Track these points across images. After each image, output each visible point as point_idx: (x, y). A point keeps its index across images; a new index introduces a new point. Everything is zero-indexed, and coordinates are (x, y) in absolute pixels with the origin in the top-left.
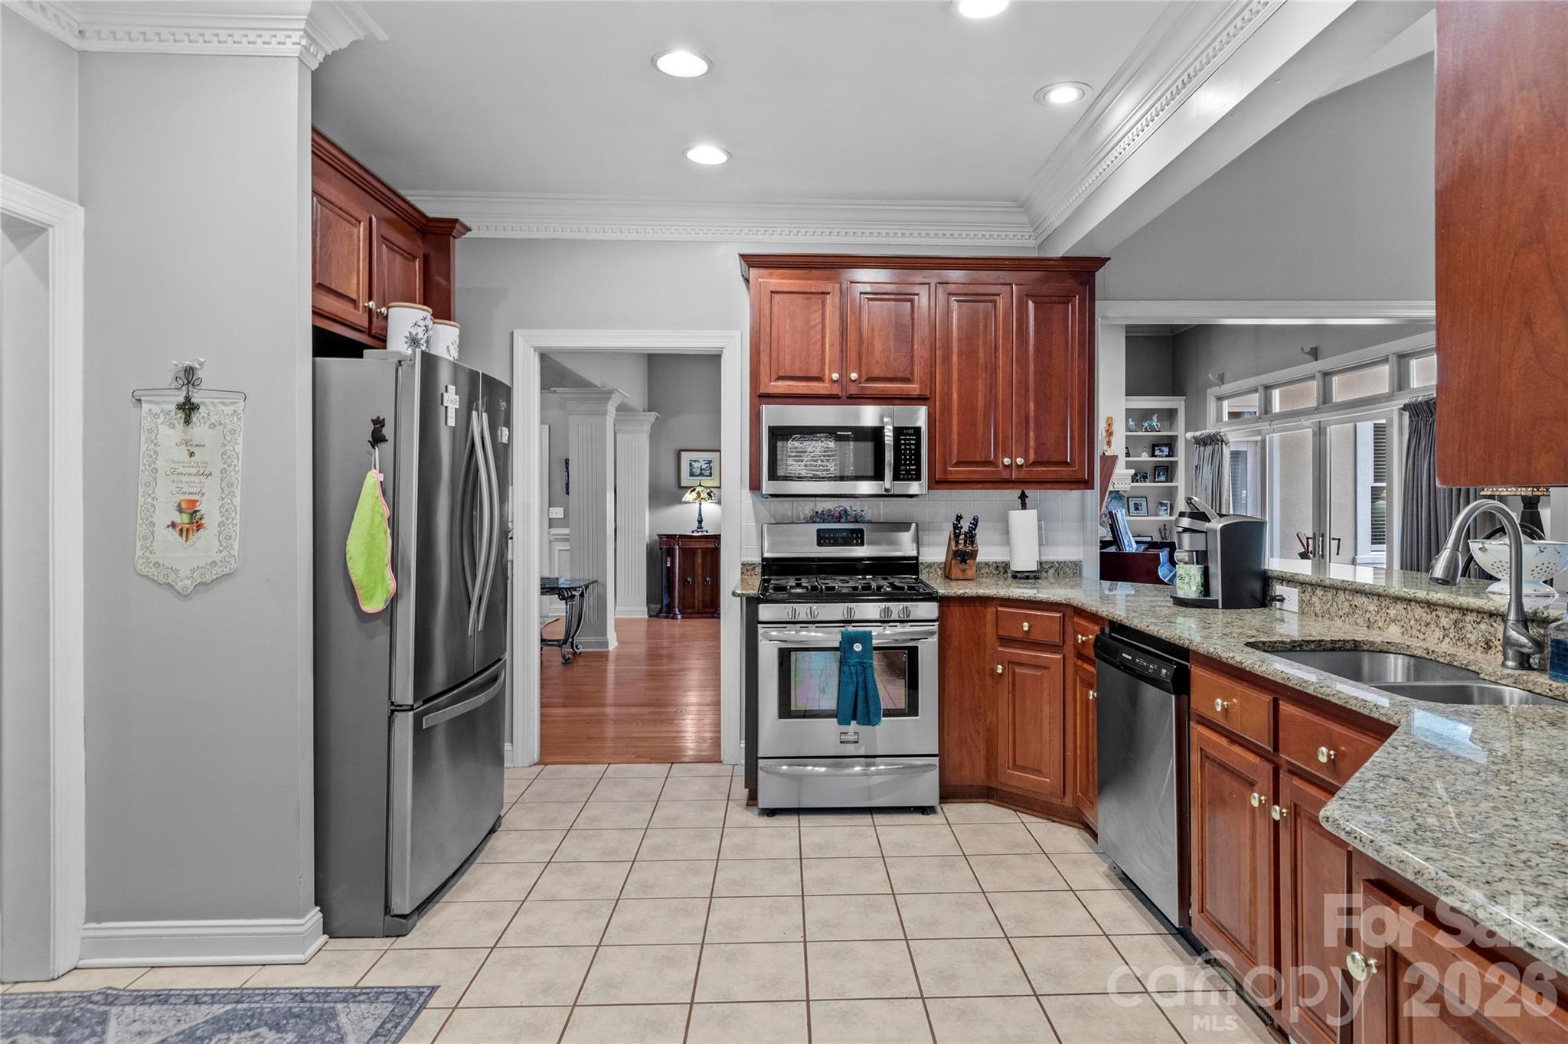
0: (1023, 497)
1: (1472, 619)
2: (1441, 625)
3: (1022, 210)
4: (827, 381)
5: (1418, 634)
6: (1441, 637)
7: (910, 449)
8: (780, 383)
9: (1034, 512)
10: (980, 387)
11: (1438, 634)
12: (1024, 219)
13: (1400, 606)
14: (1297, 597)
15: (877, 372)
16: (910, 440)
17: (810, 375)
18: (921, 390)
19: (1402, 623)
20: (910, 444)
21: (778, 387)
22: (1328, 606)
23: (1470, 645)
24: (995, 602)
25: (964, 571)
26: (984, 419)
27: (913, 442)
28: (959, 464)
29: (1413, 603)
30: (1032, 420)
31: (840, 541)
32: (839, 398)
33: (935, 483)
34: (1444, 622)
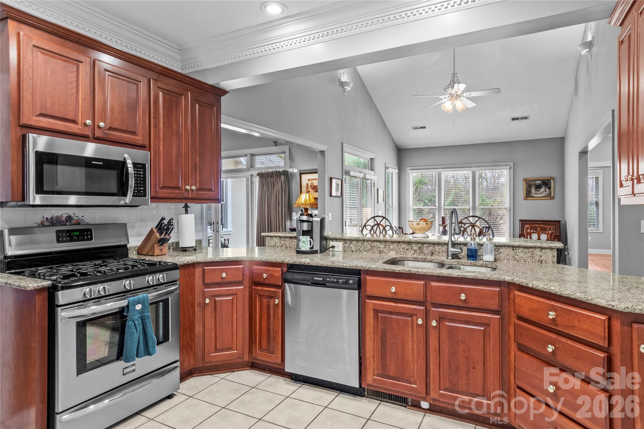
0: (186, 207)
1: (426, 246)
2: (413, 249)
3: (180, 52)
4: (80, 124)
5: (403, 253)
6: (413, 253)
7: (140, 177)
8: (41, 119)
9: (193, 215)
10: (174, 144)
11: (412, 252)
12: (179, 57)
13: (395, 245)
14: (342, 246)
15: (115, 125)
16: (140, 171)
17: (67, 117)
18: (143, 141)
19: (396, 250)
20: (140, 174)
21: (40, 121)
22: (359, 247)
23: (425, 254)
24: (201, 265)
25: (161, 250)
26: (176, 163)
27: (142, 173)
28: (163, 187)
29: (401, 243)
30: (198, 166)
31: (75, 238)
32: (88, 138)
33: (155, 199)
34: (415, 248)
